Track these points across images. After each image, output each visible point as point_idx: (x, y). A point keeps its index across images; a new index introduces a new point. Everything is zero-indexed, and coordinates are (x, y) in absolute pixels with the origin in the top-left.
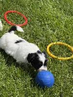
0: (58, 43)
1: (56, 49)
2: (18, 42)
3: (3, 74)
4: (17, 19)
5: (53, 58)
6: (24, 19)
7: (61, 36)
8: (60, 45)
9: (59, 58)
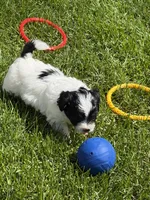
0: (131, 85)
1: (127, 99)
2: (44, 75)
3: (16, 148)
4: (46, 36)
5: (119, 116)
6: (60, 34)
7: (136, 71)
8: (135, 90)
9: (132, 117)
